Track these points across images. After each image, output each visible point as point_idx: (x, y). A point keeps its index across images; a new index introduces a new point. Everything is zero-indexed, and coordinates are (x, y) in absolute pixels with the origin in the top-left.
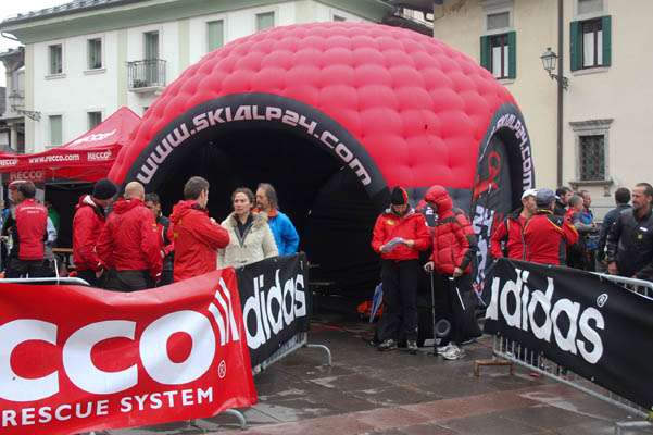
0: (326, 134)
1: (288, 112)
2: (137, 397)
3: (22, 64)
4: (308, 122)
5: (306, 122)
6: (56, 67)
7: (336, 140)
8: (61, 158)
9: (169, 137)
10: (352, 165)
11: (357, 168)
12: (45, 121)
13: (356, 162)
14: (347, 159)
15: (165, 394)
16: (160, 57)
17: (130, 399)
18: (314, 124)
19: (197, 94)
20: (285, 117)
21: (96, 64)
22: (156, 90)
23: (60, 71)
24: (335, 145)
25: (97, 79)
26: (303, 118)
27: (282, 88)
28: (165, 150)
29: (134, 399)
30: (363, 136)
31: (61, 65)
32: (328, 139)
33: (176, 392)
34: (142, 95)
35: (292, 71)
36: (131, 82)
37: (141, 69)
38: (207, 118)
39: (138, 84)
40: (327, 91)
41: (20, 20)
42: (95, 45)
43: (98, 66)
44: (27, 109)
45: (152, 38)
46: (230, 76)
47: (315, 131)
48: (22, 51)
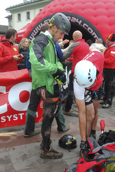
0: (85, 24)
1: (73, 18)
2: (8, 116)
3: (12, 19)
4: (79, 21)
5: (78, 21)
7: (88, 26)
9: (37, 27)
10: (93, 34)
11: (94, 35)
13: (94, 33)
14: (91, 32)
15: (19, 114)
17: (5, 117)
18: (81, 21)
19: (45, 14)
20: (72, 19)
23: (20, 20)
24: (87, 28)
26: (77, 20)
27: (71, 10)
28: (36, 31)
29: (6, 117)
30: (96, 25)
31: (20, 19)
32: (85, 26)
33: (23, 114)
35: (74, 5)
38: (48, 21)
40: (85, 11)
41: (11, 8)
42: (28, 13)
43: (29, 18)
46: (55, 8)
47: (81, 24)
48: (12, 15)
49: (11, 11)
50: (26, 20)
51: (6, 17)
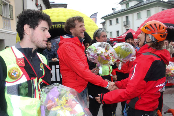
3: (105, 24)
6: (111, 23)
8: (121, 38)
12: (109, 33)
16: (129, 20)
20: (170, 27)
21: (117, 23)
22: (128, 26)
25: (118, 25)
27: (169, 22)
34: (126, 27)
36: (124, 25)
37: (125, 23)
39: (125, 25)
41: (105, 17)
42: (117, 19)
43: (118, 23)
44: (106, 31)
45: (127, 17)
48: (105, 22)
49: (105, 19)
50: (116, 24)
51: (101, 23)
